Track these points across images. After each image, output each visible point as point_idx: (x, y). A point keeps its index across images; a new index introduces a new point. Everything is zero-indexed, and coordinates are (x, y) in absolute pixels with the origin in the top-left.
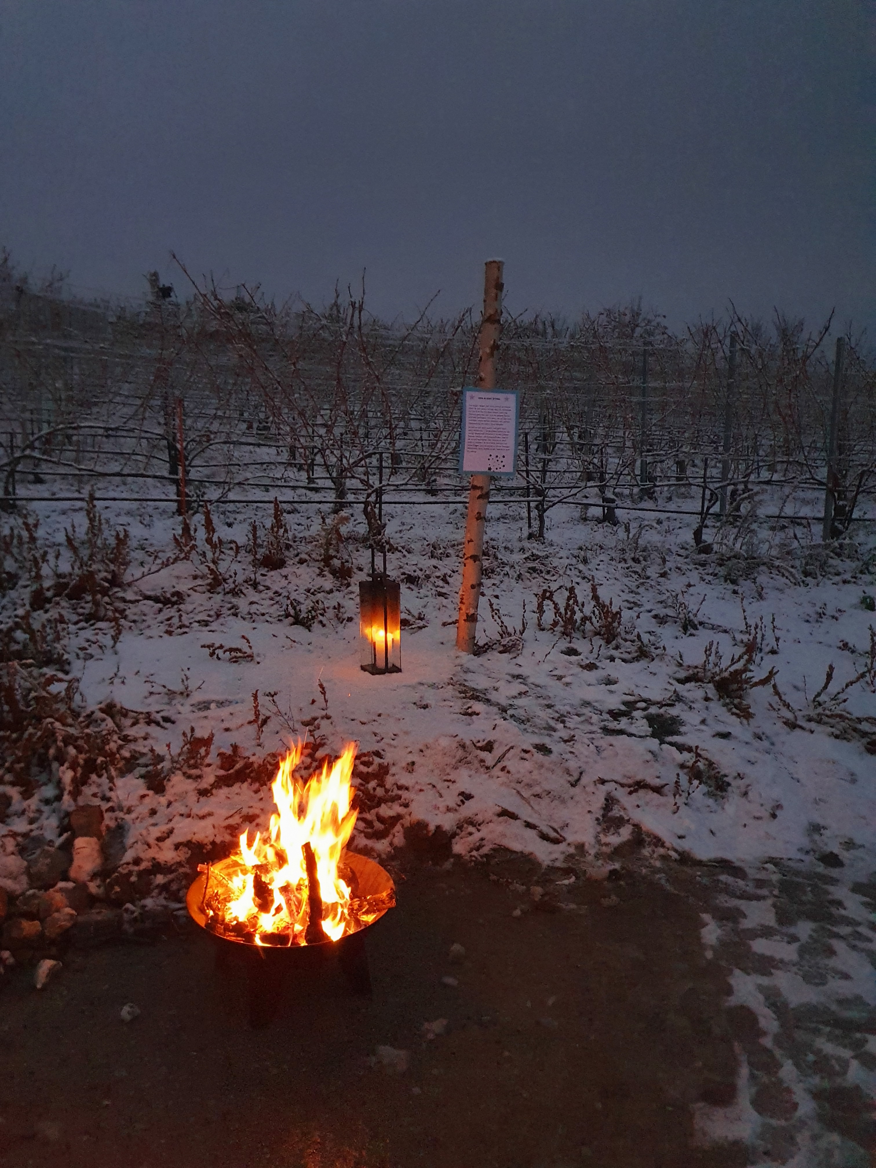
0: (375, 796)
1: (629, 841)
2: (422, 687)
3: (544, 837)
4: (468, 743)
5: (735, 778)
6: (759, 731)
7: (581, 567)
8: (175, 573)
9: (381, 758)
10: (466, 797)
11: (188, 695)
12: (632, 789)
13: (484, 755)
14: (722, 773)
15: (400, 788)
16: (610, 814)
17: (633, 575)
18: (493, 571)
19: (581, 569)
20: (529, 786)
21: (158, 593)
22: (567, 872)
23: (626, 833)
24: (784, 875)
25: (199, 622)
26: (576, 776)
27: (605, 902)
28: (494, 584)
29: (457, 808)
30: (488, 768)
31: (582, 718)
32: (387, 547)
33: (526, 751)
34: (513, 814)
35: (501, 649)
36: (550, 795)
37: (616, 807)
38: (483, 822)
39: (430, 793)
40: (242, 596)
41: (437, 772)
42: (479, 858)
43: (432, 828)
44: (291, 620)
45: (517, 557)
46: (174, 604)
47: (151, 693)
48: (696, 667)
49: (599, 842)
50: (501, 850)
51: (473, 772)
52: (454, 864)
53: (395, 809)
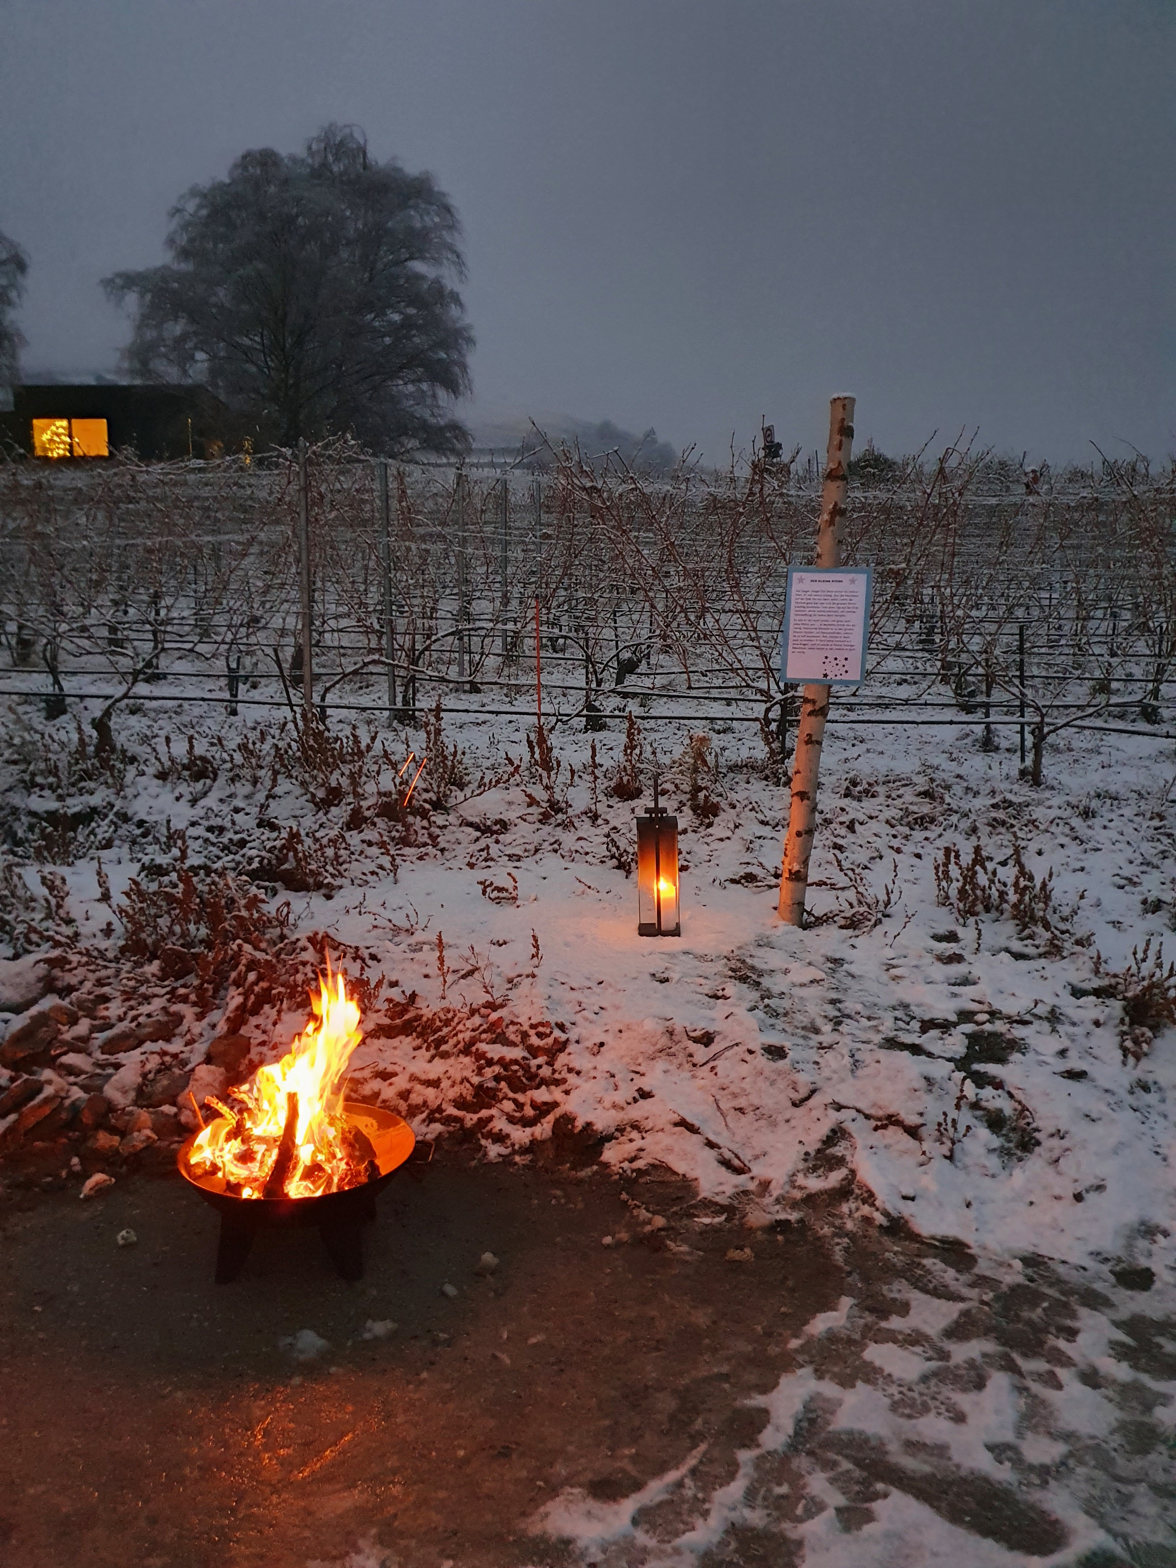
0: (537, 1075)
1: (833, 1189)
2: (682, 957)
3: (725, 1163)
4: (678, 1029)
8: (509, 798)
9: (564, 1032)
10: (645, 1095)
11: (412, 934)
12: (879, 1123)
13: (693, 1047)
15: (570, 1070)
16: (830, 1151)
20: (735, 1096)
21: (476, 820)
22: (721, 1209)
23: (835, 1178)
26: (803, 1092)
27: (734, 1254)
29: (625, 1105)
30: (694, 1065)
31: (872, 1023)
33: (751, 1052)
34: (693, 1125)
35: (843, 922)
36: (757, 1112)
37: (843, 1143)
38: (651, 1129)
39: (602, 1082)
41: (627, 1059)
42: (629, 1172)
43: (579, 1123)
46: (493, 833)
47: (375, 927)
48: (1115, 976)
49: (792, 1183)
50: (660, 1167)
51: (672, 1068)
52: (595, 1173)
53: (557, 1094)
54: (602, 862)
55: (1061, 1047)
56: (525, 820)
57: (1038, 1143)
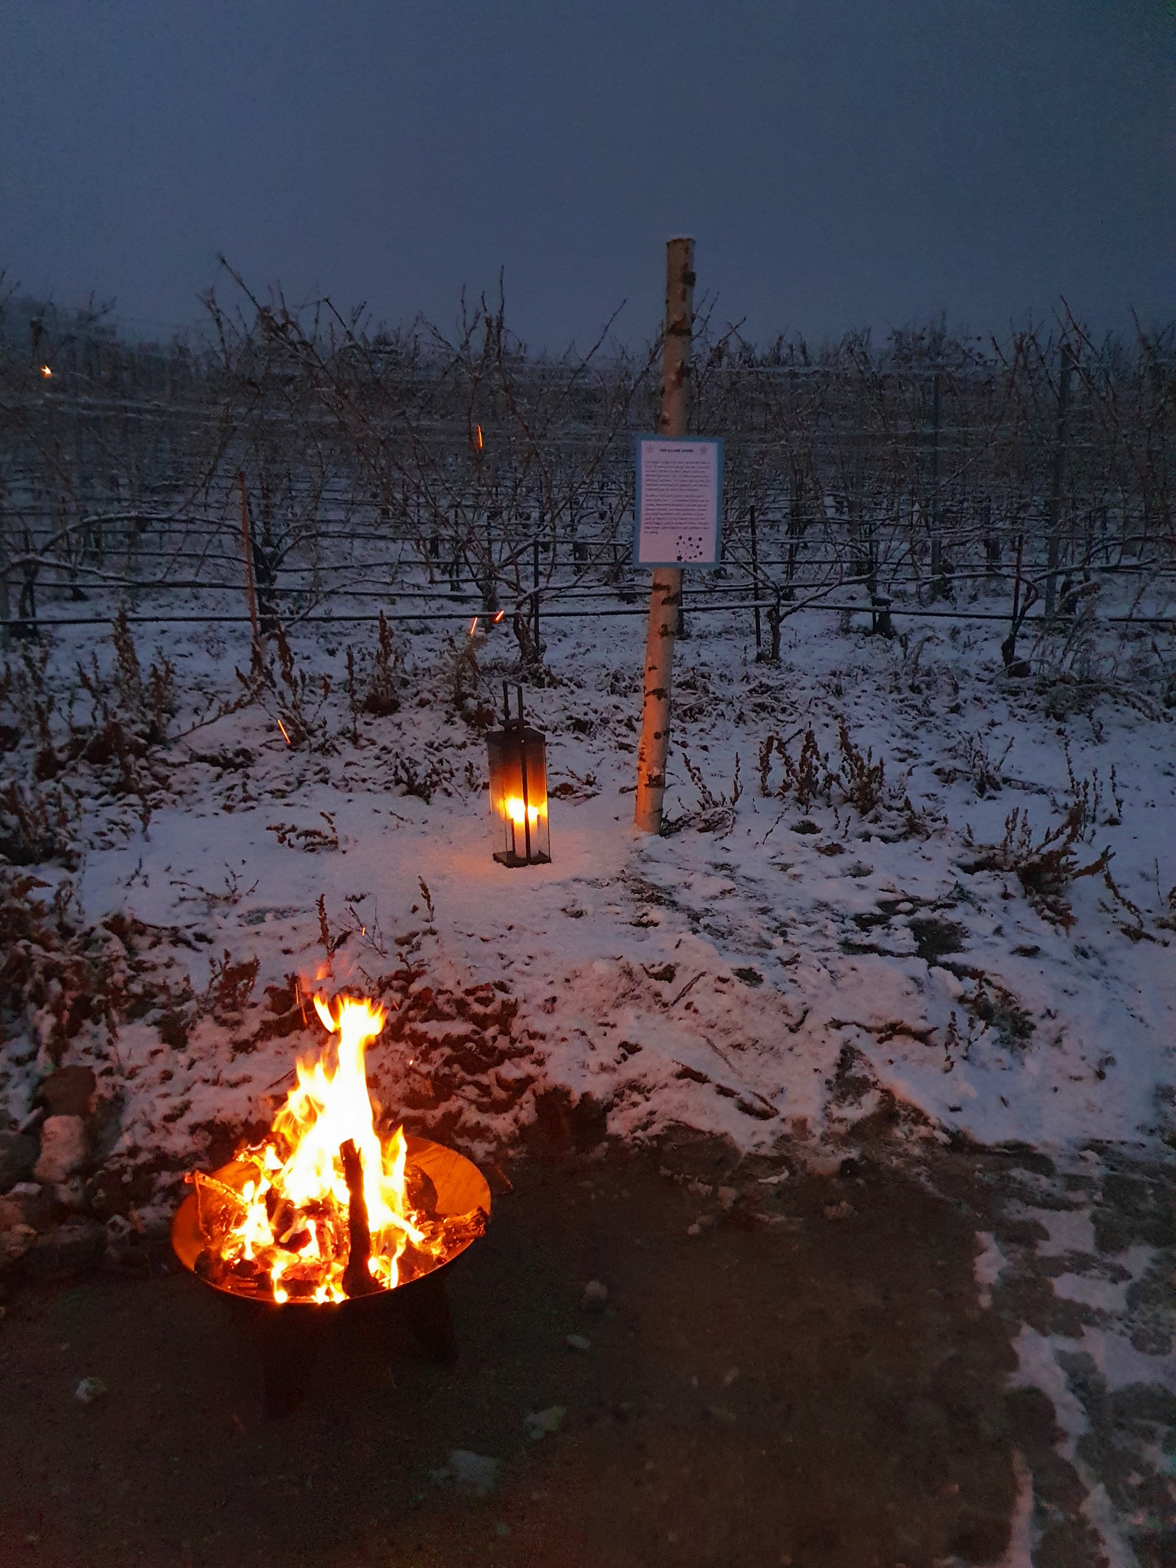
0: (495, 1048)
1: (874, 1116)
2: (577, 886)
3: (746, 1109)
4: (637, 968)
5: (1043, 1017)
6: (1084, 944)
7: (832, 701)
8: (243, 723)
9: (507, 992)
10: (630, 1049)
11: (235, 901)
12: (883, 1035)
13: (658, 985)
14: (1023, 1010)
15: (533, 1036)
16: (848, 1074)
17: (909, 710)
18: (701, 712)
19: (832, 704)
20: (726, 1032)
21: (215, 752)
22: (777, 1163)
23: (870, 1102)
24: (1112, 1169)
25: (271, 792)
26: (797, 1015)
27: (832, 1212)
28: (702, 730)
29: (616, 1066)
30: (665, 1005)
31: (813, 928)
32: (547, 679)
33: (724, 980)
34: (700, 1074)
35: (702, 825)
36: (757, 1045)
37: (856, 1063)
38: (655, 1086)
39: (577, 1046)
40: (336, 754)
41: (590, 1011)
42: (647, 1141)
43: (576, 1096)
44: (403, 787)
45: (739, 689)
46: (237, 767)
47: (182, 899)
48: (993, 848)
49: (828, 1116)
50: (678, 1128)
51: (642, 1012)
52: (608, 1151)
53: (527, 1067)
54: (387, 788)
55: (995, 926)
56: (270, 748)
57: (1033, 1027)
